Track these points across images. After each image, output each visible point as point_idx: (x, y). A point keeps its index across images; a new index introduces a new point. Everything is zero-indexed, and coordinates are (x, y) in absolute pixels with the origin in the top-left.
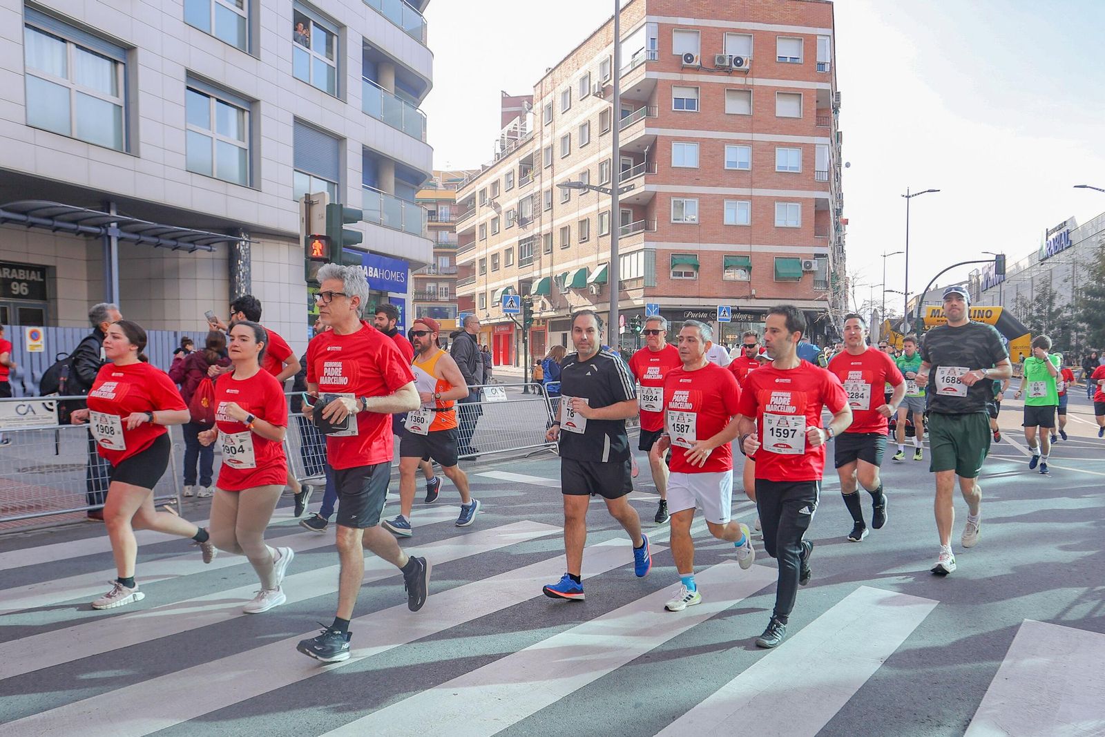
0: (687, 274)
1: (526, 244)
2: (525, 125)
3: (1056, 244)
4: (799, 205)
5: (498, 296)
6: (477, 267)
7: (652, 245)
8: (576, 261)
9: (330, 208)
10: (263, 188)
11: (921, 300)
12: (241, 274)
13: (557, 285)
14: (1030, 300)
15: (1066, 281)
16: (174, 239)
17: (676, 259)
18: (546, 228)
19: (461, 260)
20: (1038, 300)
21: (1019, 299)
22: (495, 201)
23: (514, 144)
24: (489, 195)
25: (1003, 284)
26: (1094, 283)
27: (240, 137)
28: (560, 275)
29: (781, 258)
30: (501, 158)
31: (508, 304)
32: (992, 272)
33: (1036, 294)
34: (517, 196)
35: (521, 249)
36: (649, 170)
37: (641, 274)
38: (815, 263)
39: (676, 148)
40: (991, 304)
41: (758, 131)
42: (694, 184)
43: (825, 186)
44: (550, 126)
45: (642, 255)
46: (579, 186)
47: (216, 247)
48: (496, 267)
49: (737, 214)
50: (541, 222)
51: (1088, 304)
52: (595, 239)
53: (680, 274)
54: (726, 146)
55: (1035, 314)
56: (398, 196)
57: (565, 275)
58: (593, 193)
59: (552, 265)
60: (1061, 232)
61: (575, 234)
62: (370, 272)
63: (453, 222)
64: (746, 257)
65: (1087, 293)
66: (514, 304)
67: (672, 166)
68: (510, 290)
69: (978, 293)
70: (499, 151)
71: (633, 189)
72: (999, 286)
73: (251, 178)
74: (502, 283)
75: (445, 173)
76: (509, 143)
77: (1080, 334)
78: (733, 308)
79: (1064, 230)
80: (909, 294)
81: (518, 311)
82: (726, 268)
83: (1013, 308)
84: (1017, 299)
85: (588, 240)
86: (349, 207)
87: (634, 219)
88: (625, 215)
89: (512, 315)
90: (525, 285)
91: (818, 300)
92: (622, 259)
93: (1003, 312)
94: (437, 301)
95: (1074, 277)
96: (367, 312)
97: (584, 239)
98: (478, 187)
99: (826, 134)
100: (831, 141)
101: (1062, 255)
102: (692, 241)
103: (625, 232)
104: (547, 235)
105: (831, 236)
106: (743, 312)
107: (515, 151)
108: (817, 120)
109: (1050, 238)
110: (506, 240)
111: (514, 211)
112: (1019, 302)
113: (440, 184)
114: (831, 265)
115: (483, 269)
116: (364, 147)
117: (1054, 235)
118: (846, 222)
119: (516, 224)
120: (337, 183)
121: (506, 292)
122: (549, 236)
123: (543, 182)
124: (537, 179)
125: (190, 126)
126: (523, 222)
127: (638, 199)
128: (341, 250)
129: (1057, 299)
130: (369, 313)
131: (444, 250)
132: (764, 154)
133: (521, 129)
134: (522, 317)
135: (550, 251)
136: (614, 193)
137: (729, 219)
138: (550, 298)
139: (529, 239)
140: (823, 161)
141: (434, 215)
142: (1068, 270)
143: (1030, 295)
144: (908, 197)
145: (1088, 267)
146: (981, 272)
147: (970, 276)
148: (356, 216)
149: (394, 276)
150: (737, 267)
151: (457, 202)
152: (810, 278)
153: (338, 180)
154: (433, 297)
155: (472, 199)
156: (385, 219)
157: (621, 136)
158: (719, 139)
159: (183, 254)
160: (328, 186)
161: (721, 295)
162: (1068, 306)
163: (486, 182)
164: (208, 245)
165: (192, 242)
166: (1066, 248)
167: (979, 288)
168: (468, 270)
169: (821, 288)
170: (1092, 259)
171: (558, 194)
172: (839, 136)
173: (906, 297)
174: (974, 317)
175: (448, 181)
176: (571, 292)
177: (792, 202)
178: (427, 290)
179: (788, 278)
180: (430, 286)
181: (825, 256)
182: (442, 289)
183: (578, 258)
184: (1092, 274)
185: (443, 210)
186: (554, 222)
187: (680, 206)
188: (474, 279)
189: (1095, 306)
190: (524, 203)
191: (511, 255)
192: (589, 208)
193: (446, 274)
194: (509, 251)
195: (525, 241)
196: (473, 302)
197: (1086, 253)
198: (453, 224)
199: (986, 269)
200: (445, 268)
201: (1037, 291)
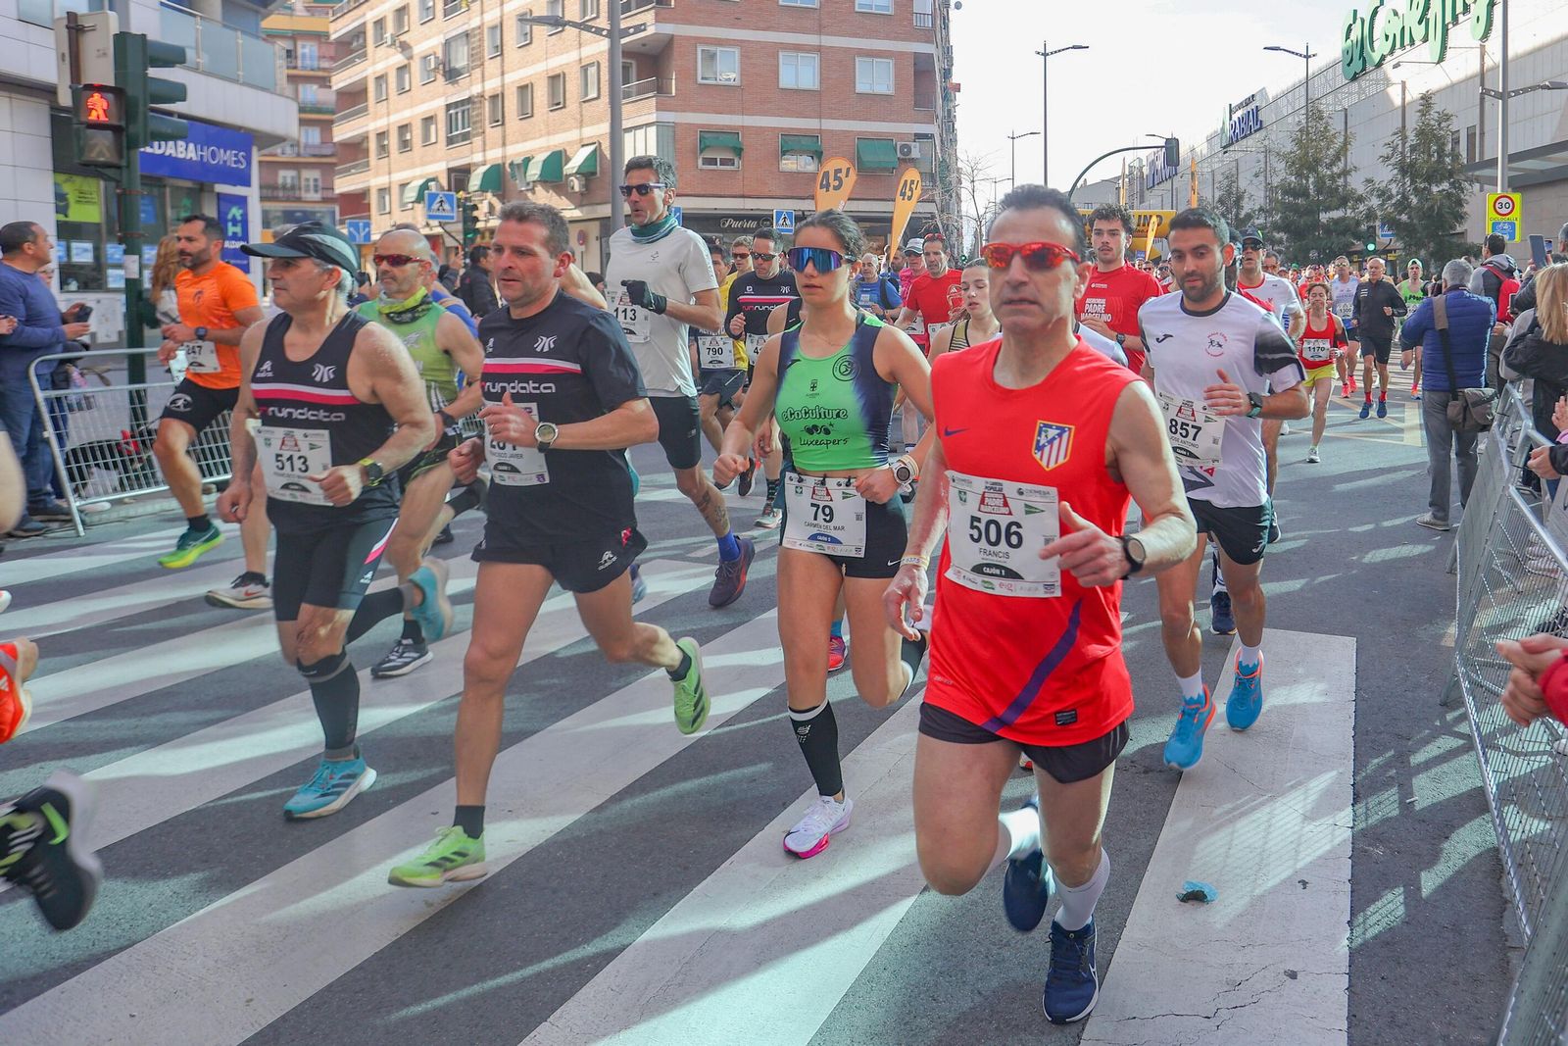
0: (724, 162)
1: (459, 110)
3: (1242, 125)
4: (891, 62)
5: (411, 194)
6: (373, 145)
7: (670, 117)
8: (544, 139)
9: (121, 39)
13: (513, 176)
15: (1256, 175)
17: (707, 139)
18: (492, 85)
19: (343, 132)
20: (1221, 201)
22: (403, 38)
24: (390, 28)
25: (1176, 179)
26: (1293, 178)
28: (518, 160)
29: (864, 138)
31: (435, 206)
32: (1160, 163)
33: (1218, 194)
34: (440, 32)
35: (450, 120)
36: (662, 1)
38: (915, 147)
40: (1159, 206)
42: (733, 26)
43: (928, 36)
45: (652, 130)
46: (541, 21)
48: (405, 145)
49: (799, 73)
50: (483, 77)
51: (1285, 208)
52: (576, 105)
53: (713, 161)
56: (227, 22)
57: (527, 160)
58: (570, 31)
59: (504, 144)
60: (1249, 108)
61: (541, 95)
62: (180, 149)
63: (324, 70)
64: (814, 136)
65: (1286, 192)
66: (446, 206)
68: (432, 184)
69: (1142, 192)
72: (1169, 181)
74: (418, 171)
77: (1276, 248)
78: (796, 213)
79: (1253, 106)
81: (453, 217)
82: (784, 153)
85: (564, 107)
87: (638, 75)
88: (626, 68)
89: (442, 223)
90: (459, 176)
91: (921, 201)
92: (626, 134)
94: (299, 200)
95: (1265, 172)
96: (175, 217)
97: (557, 104)
98: (371, 15)
101: (1250, 142)
102: (732, 112)
103: (627, 95)
104: (494, 97)
105: (937, 109)
109: (1235, 117)
110: (423, 102)
111: (437, 58)
114: (938, 151)
115: (383, 149)
117: (1239, 113)
118: (958, 88)
119: (441, 79)
121: (424, 187)
122: (497, 99)
124: (476, 7)
126: (452, 75)
127: (644, 45)
128: (145, 112)
129: (1246, 200)
131: (316, 117)
134: (460, 226)
135: (499, 121)
136: (612, 33)
137: (787, 80)
138: (502, 198)
139: (462, 102)
142: (1259, 161)
143: (1211, 194)
144: (1045, 55)
145: (1285, 157)
146: (1144, 163)
147: (1130, 167)
148: (173, 57)
149: (226, 157)
150: (801, 152)
151: (333, 37)
154: (292, 192)
155: (359, 33)
156: (206, 60)
161: (777, 194)
162: (1261, 209)
166: (1256, 131)
167: (1142, 183)
168: (355, 150)
170: (1289, 147)
171: (511, 33)
175: (316, 3)
176: (539, 189)
177: (881, 57)
178: (280, 181)
179: (877, 169)
180: (286, 176)
181: (931, 137)
182: (307, 180)
183: (549, 134)
184: (1290, 167)
185: (307, 51)
186: (506, 76)
187: (711, 57)
188: (367, 164)
189: (1294, 209)
190: (453, 44)
191: (433, 127)
192: (565, 56)
193: (315, 156)
194: (428, 120)
195: (456, 104)
196: (366, 202)
197: (1281, 136)
198: (325, 74)
199: (1152, 157)
200: (314, 146)
201: (1220, 189)
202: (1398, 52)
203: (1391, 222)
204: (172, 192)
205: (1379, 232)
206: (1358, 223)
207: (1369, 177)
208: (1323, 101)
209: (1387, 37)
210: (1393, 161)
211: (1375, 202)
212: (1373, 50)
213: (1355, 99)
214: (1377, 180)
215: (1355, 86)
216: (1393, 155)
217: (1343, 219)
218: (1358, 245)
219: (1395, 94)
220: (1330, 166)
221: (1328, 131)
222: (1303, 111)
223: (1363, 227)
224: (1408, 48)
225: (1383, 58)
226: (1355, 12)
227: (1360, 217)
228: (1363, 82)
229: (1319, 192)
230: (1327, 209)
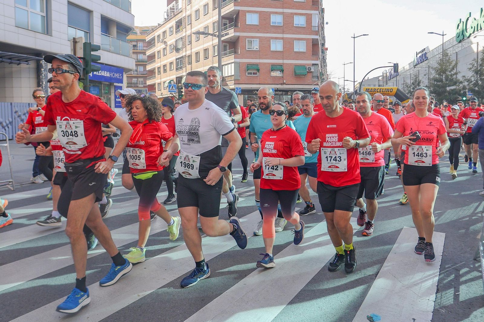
0: (254, 74)
1: (179, 60)
2: (178, 5)
3: (421, 59)
4: (305, 42)
5: (166, 84)
6: (156, 71)
7: (238, 60)
8: (202, 68)
9: (85, 44)
10: (53, 35)
11: (361, 84)
12: (43, 75)
14: (410, 84)
15: (425, 75)
16: (10, 59)
17: (249, 67)
18: (188, 53)
19: (149, 67)
20: (413, 84)
21: (405, 84)
22: (164, 40)
23: (173, 14)
24: (161, 37)
25: (398, 77)
26: (437, 76)
27: (42, 11)
29: (297, 66)
30: (167, 20)
31: (171, 88)
32: (393, 72)
33: (412, 81)
34: (174, 38)
35: (177, 63)
36: (236, 26)
37: (233, 74)
38: (312, 68)
39: (248, 16)
40: (392, 86)
41: (286, 8)
42: (257, 32)
43: (317, 33)
44: (190, 5)
45: (233, 65)
46: (203, 33)
47: (30, 62)
48: (165, 71)
49: (277, 46)
50: (186, 50)
51: (435, 86)
52: (211, 58)
53: (251, 74)
54: (271, 15)
55: (412, 90)
56: (118, 38)
58: (210, 37)
61: (202, 55)
62: (105, 74)
63: (144, 50)
64: (281, 65)
65: (435, 81)
66: (174, 88)
67: (247, 24)
68: (172, 82)
69: (387, 81)
70: (166, 17)
71: (228, 35)
72: (396, 78)
73: (47, 30)
74: (168, 78)
75: (141, 27)
76: (171, 14)
78: (275, 89)
79: (424, 52)
80: (355, 82)
81: (175, 91)
82: (272, 70)
83: (402, 87)
84: (404, 83)
85: (208, 58)
86: (95, 44)
87: (229, 48)
88: (225, 46)
89: (173, 93)
90: (179, 79)
91: (314, 85)
92: (224, 67)
93: (398, 89)
94: (138, 87)
95: (429, 73)
96: (104, 92)
97: (206, 57)
98: (156, 34)
99: (317, 9)
100: (319, 12)
101: (423, 64)
102: (256, 59)
103: (225, 54)
104: (189, 56)
105: (320, 55)
106: (280, 91)
107: (173, 17)
108: (313, 3)
109: (418, 56)
110: (170, 58)
111: (173, 45)
112: (405, 85)
113: (138, 32)
114: (320, 69)
115: (159, 72)
116: (102, 15)
117: (420, 55)
118: (327, 49)
119: (174, 51)
120: (89, 32)
121: (170, 82)
122: (190, 56)
123: (186, 32)
124: (184, 30)
125: (17, 5)
126: (177, 50)
127: (231, 39)
128: (90, 64)
129: (421, 83)
130: (105, 93)
131: (140, 63)
132: (288, 18)
133: (176, 7)
134: (177, 94)
135: (190, 63)
136: (219, 37)
137: (273, 48)
139: (181, 58)
140: (315, 22)
141: (136, 47)
142: (426, 70)
143: (410, 82)
144: (354, 38)
145: (434, 69)
146: (388, 72)
147: (383, 73)
148: (97, 48)
149: (117, 75)
150: (277, 70)
151: (147, 41)
152: (310, 75)
153: (89, 30)
154: (135, 85)
155: (153, 39)
156: (112, 49)
157: (222, 10)
158: (268, 12)
159: (14, 66)
160: (85, 33)
161: (270, 83)
163: (160, 32)
164: (26, 61)
165: (18, 60)
166: (425, 60)
167: (387, 79)
168: (152, 73)
169: (315, 79)
170: (436, 65)
171: (194, 37)
172: (323, 10)
173: (354, 83)
174: (385, 92)
175: (142, 31)
177: (302, 40)
178: (133, 82)
179: (301, 75)
180: (134, 80)
181: (317, 65)
182: (140, 81)
183: (204, 66)
184: (436, 72)
185: (140, 45)
186: (192, 50)
187: (250, 42)
188: (155, 76)
189: (438, 86)
190: (178, 41)
191: (172, 65)
192: (208, 43)
193: (142, 74)
194: (171, 63)
195: (179, 58)
196: (155, 87)
197: (434, 62)
198: (145, 51)
199: (390, 70)
200: (141, 72)
201: (412, 80)
202: (476, 32)
203: (472, 90)
204: (103, 85)
205: (467, 93)
206: (460, 91)
207: (464, 75)
208: (449, 50)
209: (472, 27)
210: (472, 69)
211: (466, 83)
212: (467, 32)
213: (460, 49)
214: (466, 76)
215: (461, 44)
216: (472, 68)
217: (455, 89)
218: (460, 98)
219: (474, 47)
220: (450, 72)
221: (450, 60)
222: (442, 54)
223: (462, 92)
224: (480, 31)
225: (470, 34)
226: (461, 19)
227: (461, 88)
228: (463, 43)
229: (446, 80)
230: (449, 86)
